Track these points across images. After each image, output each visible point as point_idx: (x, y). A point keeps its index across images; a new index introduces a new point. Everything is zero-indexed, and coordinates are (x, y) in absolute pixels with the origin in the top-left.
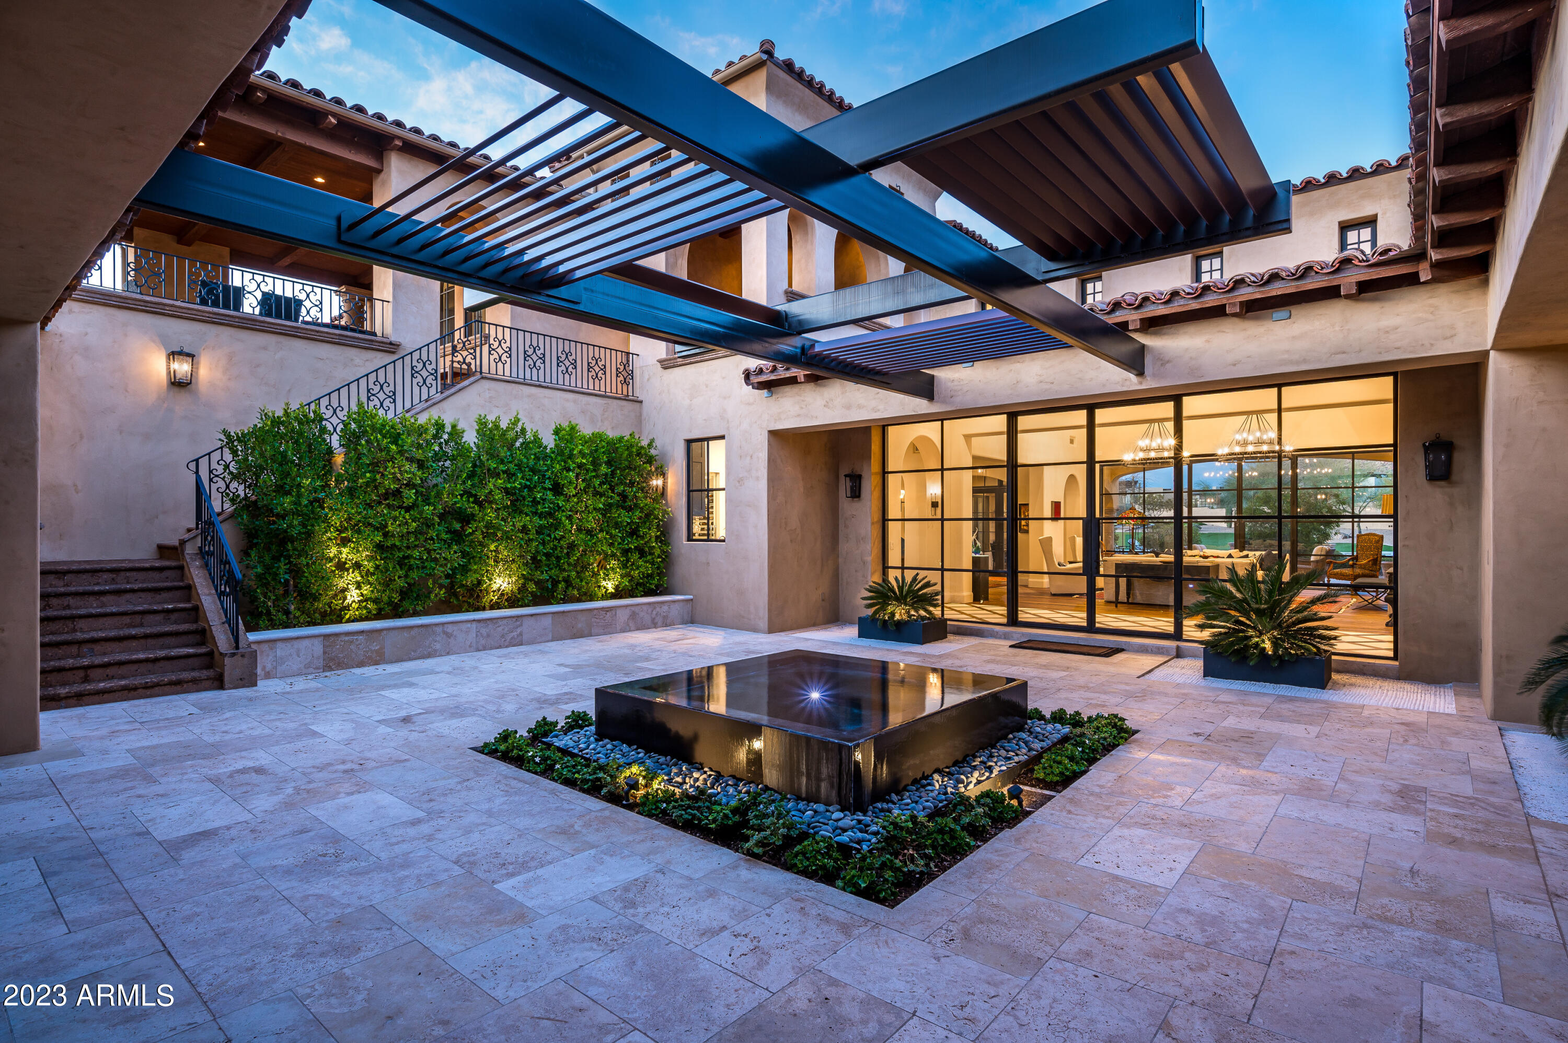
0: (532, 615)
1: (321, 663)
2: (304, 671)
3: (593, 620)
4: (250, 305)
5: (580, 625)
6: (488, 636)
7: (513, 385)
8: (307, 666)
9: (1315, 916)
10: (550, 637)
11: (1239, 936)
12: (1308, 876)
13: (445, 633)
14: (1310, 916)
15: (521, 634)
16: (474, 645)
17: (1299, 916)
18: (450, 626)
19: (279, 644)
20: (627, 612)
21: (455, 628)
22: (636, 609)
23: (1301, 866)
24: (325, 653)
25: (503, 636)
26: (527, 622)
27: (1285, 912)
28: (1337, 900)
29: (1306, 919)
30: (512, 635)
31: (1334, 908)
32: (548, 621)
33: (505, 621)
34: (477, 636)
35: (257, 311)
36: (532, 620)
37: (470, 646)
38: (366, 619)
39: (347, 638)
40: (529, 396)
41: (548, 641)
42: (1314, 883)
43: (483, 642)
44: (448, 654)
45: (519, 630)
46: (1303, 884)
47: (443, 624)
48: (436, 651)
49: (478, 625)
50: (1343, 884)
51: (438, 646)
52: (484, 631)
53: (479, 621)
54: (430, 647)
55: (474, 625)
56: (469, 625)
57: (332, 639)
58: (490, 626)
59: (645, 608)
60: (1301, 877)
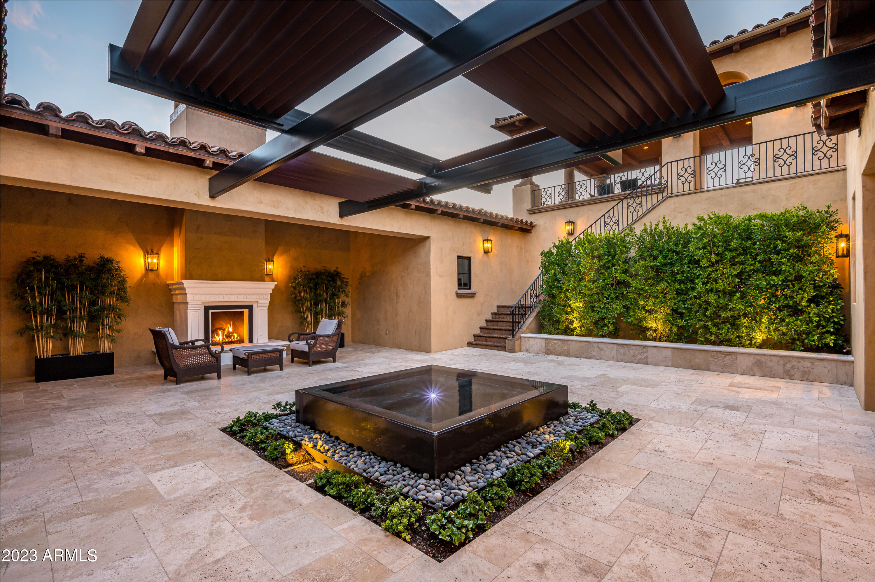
0: (655, 347)
1: (544, 350)
2: (539, 352)
3: (711, 359)
4: (617, 189)
5: (697, 361)
6: (624, 354)
7: (693, 195)
8: (540, 350)
9: (65, 500)
10: (670, 364)
11: (95, 477)
12: (84, 517)
13: (598, 347)
14: (68, 499)
15: (647, 357)
16: (615, 357)
17: (74, 496)
18: (601, 344)
19: (531, 339)
20: (752, 359)
21: (605, 346)
22: (763, 359)
23: (93, 520)
24: (546, 346)
25: (634, 356)
26: (651, 350)
27: (82, 494)
28: (57, 513)
29: (69, 497)
30: (640, 357)
31: (57, 509)
32: (669, 353)
33: (635, 347)
34: (617, 353)
35: (620, 191)
36: (655, 350)
37: (613, 358)
38: (583, 336)
39: (554, 341)
40: (707, 199)
41: (668, 366)
42: (77, 516)
43: (621, 357)
44: (600, 359)
45: (645, 355)
46: (83, 511)
47: (598, 343)
48: (594, 356)
49: (619, 347)
50: (58, 525)
51: (595, 354)
52: (622, 351)
53: (618, 344)
54: (591, 353)
55: (615, 346)
56: (612, 346)
57: (549, 340)
58: (626, 348)
59: (774, 359)
60: (88, 514)
